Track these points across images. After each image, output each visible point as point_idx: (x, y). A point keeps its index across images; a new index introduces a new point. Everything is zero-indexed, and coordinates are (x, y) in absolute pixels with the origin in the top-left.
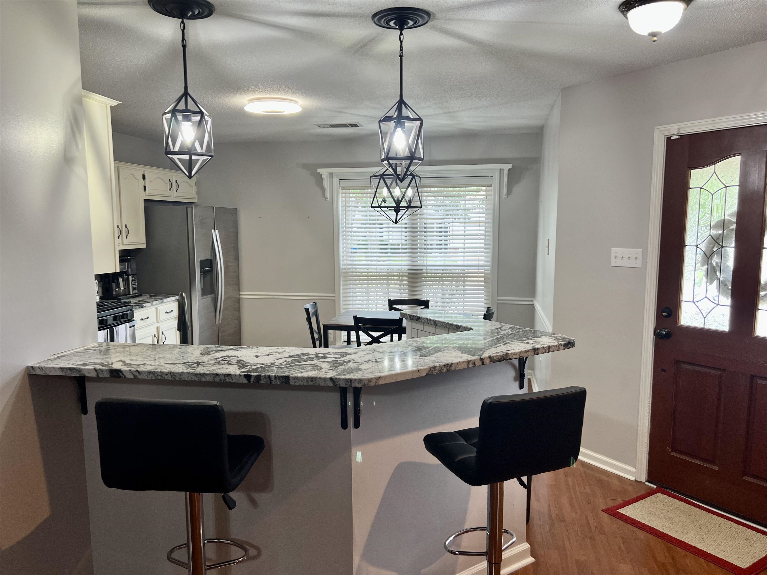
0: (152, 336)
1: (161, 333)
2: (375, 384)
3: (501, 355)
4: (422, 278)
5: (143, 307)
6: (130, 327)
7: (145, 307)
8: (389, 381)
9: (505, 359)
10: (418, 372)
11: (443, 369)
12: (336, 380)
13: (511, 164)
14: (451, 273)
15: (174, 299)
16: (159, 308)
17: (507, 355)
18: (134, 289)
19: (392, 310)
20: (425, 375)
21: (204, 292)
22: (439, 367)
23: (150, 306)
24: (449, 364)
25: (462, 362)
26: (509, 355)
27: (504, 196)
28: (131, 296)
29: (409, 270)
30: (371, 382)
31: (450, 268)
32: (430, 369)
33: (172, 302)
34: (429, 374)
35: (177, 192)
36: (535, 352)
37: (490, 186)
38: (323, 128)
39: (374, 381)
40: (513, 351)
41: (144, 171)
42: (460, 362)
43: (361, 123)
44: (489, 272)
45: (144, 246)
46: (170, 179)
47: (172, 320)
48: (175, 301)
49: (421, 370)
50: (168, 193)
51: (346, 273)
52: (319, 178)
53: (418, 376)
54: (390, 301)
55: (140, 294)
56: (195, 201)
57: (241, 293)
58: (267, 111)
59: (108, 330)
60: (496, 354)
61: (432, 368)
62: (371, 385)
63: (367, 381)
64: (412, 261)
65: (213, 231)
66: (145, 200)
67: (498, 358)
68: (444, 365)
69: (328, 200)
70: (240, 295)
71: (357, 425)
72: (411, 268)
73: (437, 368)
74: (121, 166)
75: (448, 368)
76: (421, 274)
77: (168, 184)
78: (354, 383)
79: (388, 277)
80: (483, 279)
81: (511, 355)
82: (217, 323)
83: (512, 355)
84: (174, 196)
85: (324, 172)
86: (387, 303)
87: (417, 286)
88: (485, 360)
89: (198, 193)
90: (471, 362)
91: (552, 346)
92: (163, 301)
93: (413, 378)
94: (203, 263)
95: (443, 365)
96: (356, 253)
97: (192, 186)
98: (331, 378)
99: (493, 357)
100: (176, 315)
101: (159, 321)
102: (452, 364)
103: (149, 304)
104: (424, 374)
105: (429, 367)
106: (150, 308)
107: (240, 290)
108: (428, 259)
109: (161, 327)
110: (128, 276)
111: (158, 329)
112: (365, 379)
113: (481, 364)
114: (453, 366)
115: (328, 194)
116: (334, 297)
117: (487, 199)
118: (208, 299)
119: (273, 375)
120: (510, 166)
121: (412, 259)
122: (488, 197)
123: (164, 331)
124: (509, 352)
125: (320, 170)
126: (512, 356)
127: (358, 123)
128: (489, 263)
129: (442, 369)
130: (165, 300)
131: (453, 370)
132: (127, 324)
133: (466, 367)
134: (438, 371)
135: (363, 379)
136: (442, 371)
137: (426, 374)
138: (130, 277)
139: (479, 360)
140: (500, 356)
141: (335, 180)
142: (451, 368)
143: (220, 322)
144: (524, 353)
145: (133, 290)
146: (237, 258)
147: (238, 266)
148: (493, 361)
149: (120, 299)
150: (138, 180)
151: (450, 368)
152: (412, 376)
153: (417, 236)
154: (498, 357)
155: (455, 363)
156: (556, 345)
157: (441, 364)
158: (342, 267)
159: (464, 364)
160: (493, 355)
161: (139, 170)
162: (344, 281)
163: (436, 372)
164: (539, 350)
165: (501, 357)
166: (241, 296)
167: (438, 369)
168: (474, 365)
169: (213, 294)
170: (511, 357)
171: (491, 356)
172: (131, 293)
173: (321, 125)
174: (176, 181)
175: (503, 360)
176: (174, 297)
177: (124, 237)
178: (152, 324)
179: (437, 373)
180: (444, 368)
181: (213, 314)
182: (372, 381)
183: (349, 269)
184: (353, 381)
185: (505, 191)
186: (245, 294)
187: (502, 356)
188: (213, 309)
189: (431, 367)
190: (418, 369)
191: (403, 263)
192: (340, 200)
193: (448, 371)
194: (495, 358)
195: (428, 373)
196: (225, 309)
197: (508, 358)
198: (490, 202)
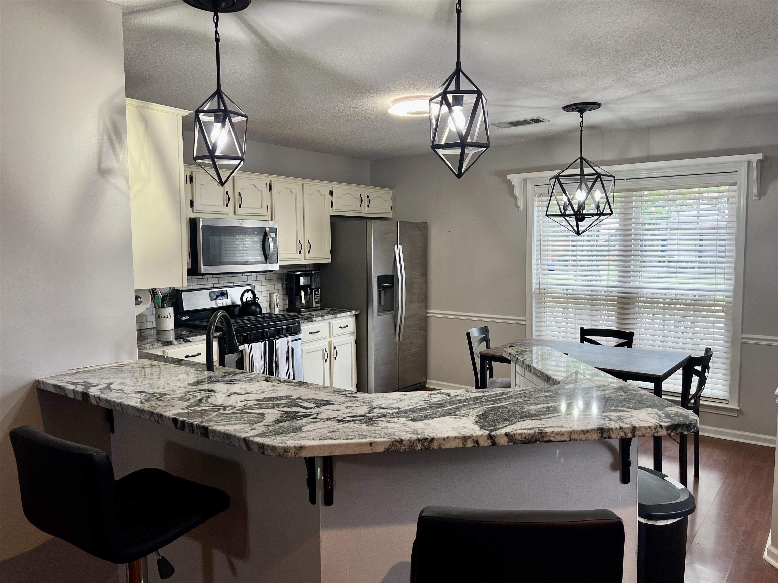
0: (323, 350)
1: (333, 348)
2: (295, 456)
3: (531, 434)
4: (636, 304)
5: (312, 321)
6: (293, 341)
7: (315, 321)
8: (318, 454)
9: (539, 440)
10: (369, 445)
11: (417, 446)
12: (249, 442)
13: (761, 154)
14: (675, 298)
15: (350, 315)
16: (332, 322)
17: (543, 434)
18: (317, 302)
19: (584, 342)
20: (383, 452)
21: (383, 309)
22: (408, 441)
23: (321, 320)
24: (427, 438)
25: (452, 438)
26: (548, 434)
27: (754, 198)
28: (313, 309)
29: (618, 292)
30: (287, 452)
31: (674, 292)
32: (393, 443)
33: (348, 317)
34: (391, 450)
35: (368, 207)
36: (602, 435)
37: (735, 184)
38: (504, 127)
39: (292, 452)
40: (559, 429)
41: (332, 187)
42: (448, 437)
43: (544, 117)
44: (732, 299)
45: (330, 261)
46: (360, 195)
47: (349, 335)
48: (352, 316)
49: (375, 442)
50: (359, 208)
51: (540, 293)
52: (510, 187)
53: (370, 452)
54: (582, 329)
55: (323, 307)
56: (390, 216)
57: (429, 311)
58: (412, 111)
59: (267, 342)
60: (520, 431)
61: (396, 441)
62: (288, 457)
63: (283, 451)
64: (623, 282)
65: (396, 246)
66: (332, 216)
67: (525, 438)
68: (419, 440)
69: (521, 209)
70: (427, 313)
71: (328, 501)
72: (622, 290)
73: (404, 443)
74: (305, 182)
75: (426, 444)
76: (634, 298)
77: (359, 200)
78: (267, 450)
79: (588, 300)
80: (721, 308)
81: (552, 436)
82: (397, 341)
83: (554, 435)
84: (364, 212)
85: (515, 179)
86: (579, 331)
87: (629, 314)
88: (498, 439)
89: (393, 208)
90: (471, 439)
91: (640, 428)
92: (336, 316)
93: (360, 453)
94: (381, 279)
95: (417, 440)
96: (554, 270)
97: (387, 201)
98: (244, 439)
99: (514, 435)
100: (352, 330)
101: (332, 336)
102: (433, 439)
103: (320, 318)
104: (381, 449)
105: (390, 440)
106: (320, 322)
107: (428, 308)
108: (644, 279)
109: (333, 341)
110: (312, 289)
111: (330, 343)
112: (279, 447)
113: (490, 444)
114: (435, 441)
115: (520, 204)
116: (525, 321)
117: (728, 203)
118: (387, 317)
119: (196, 423)
120: (760, 156)
121: (623, 279)
122: (730, 200)
123: (337, 346)
124: (547, 430)
125: (509, 177)
126: (554, 437)
127: (540, 117)
128: (731, 288)
129: (415, 444)
130: (339, 315)
131: (435, 448)
132: (290, 337)
133: (461, 446)
134: (407, 448)
135: (276, 447)
136: (415, 448)
137: (384, 450)
138: (313, 291)
139: (486, 438)
140: (529, 434)
141: (530, 186)
142: (432, 445)
143: (401, 340)
144: (580, 434)
145: (316, 304)
146: (425, 274)
147: (426, 282)
148: (514, 441)
149: (300, 312)
150: (324, 196)
151: (429, 445)
152: (360, 450)
153: (630, 251)
154: (524, 436)
155: (439, 438)
156: (650, 427)
157: (414, 437)
158: (535, 285)
159: (457, 440)
160: (514, 432)
161: (325, 187)
162: (538, 303)
163: (404, 448)
164: (611, 432)
165: (530, 437)
166: (429, 315)
167: (407, 445)
168: (475, 444)
169: (393, 311)
170: (552, 439)
171: (511, 433)
172: (314, 307)
173: (499, 123)
174: (368, 196)
175: (535, 442)
176: (349, 312)
177: (307, 251)
178: (324, 338)
179: (405, 450)
180: (418, 444)
181: (393, 331)
182: (290, 451)
183: (545, 289)
184: (265, 448)
185: (755, 190)
186: (433, 312)
187: (534, 435)
188: (393, 327)
189: (394, 440)
190: (371, 441)
191: (611, 284)
192: (536, 209)
193: (426, 449)
194: (519, 438)
195: (389, 449)
196: (406, 327)
197: (545, 439)
198: (734, 206)
